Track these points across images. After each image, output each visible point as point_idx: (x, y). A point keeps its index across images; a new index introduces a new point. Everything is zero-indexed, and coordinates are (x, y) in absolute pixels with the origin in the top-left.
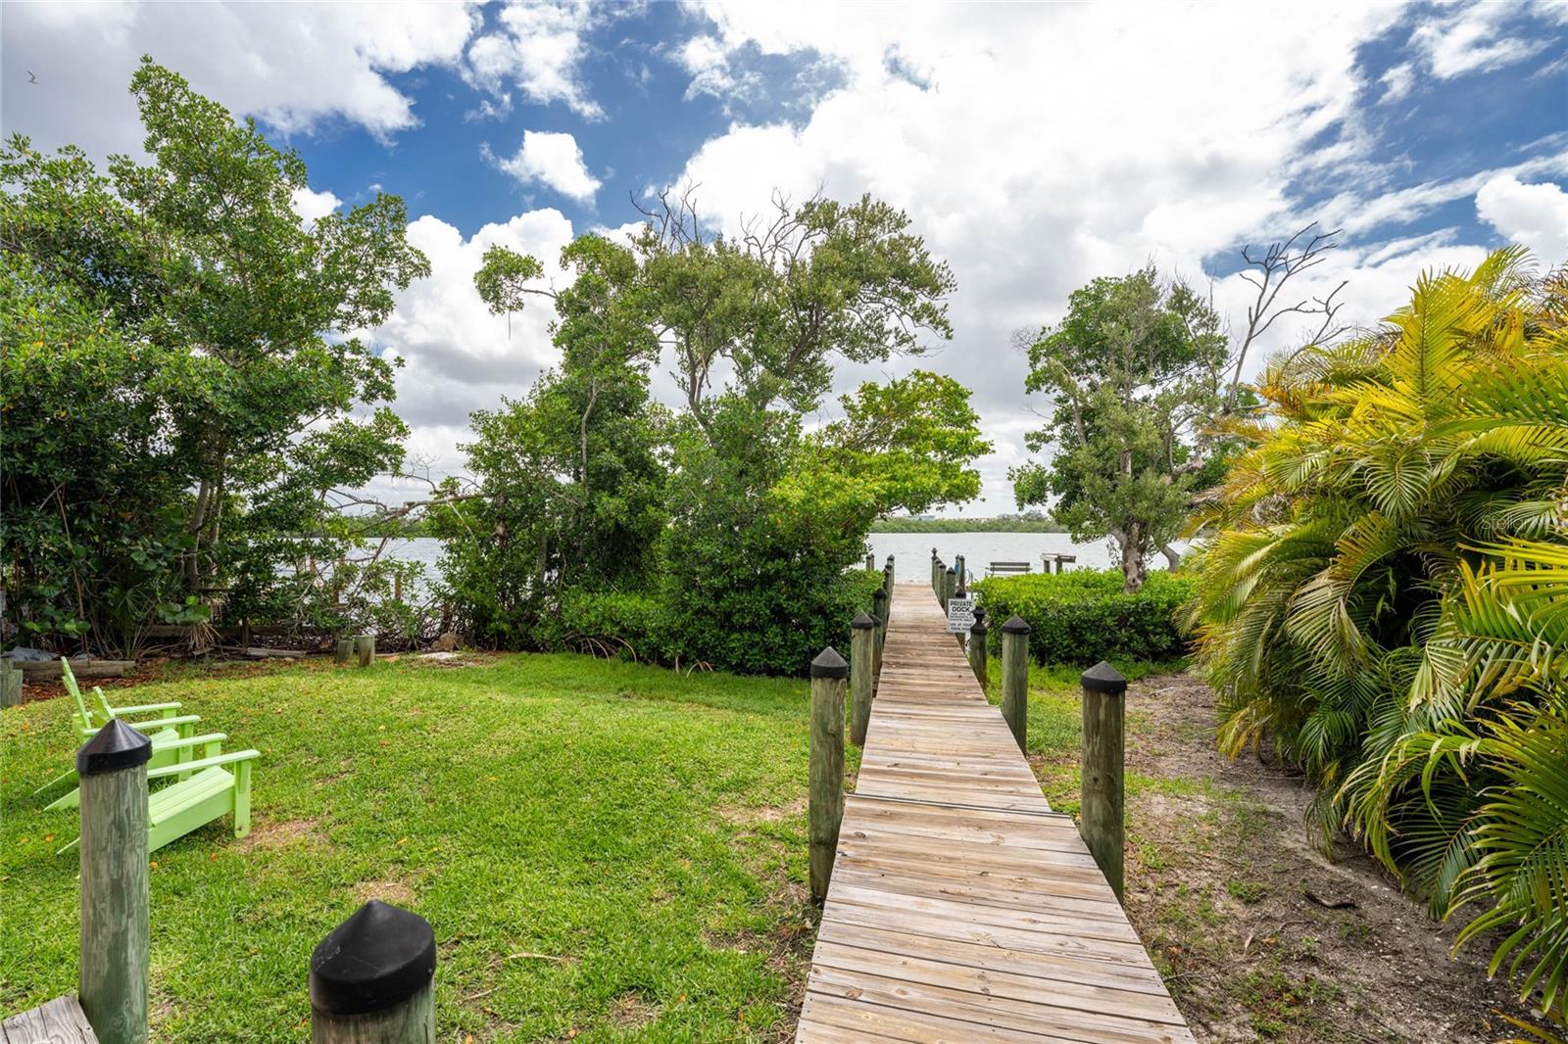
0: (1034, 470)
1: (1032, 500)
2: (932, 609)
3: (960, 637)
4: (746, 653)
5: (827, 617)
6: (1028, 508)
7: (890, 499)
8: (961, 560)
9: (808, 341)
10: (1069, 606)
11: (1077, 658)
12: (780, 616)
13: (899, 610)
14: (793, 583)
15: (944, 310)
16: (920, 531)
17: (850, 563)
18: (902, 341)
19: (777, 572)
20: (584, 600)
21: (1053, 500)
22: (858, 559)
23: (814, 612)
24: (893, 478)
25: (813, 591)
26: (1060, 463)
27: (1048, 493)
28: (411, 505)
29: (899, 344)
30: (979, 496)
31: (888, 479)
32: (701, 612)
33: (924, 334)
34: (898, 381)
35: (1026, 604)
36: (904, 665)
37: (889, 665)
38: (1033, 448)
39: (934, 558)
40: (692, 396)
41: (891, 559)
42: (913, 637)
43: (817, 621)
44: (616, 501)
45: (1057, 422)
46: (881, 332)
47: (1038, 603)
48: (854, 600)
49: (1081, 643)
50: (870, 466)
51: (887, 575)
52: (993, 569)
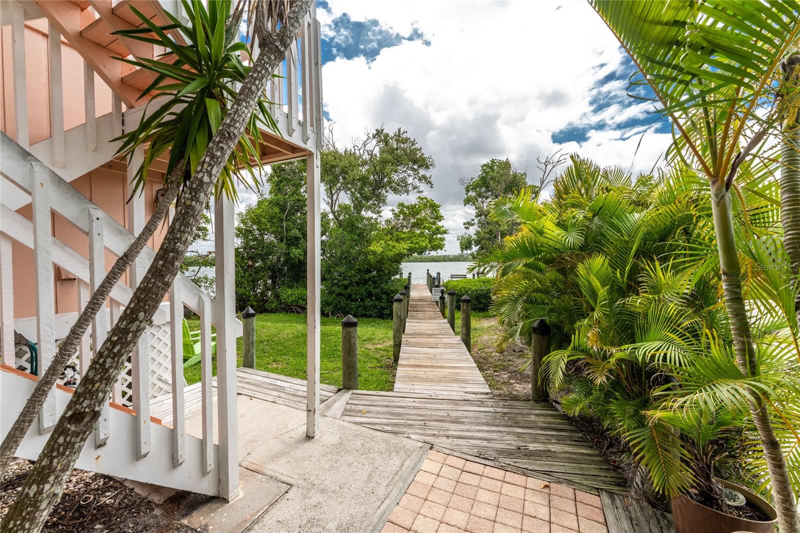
0: (467, 236)
1: (466, 248)
2: (427, 293)
3: (437, 302)
4: (357, 309)
5: (388, 295)
6: (465, 252)
7: (411, 251)
8: (439, 274)
9: (378, 185)
10: (476, 290)
11: (478, 308)
12: (370, 295)
13: (413, 294)
14: (374, 282)
15: (430, 177)
16: (422, 262)
17: (395, 275)
18: (415, 188)
19: (369, 278)
20: (290, 292)
21: (475, 249)
22: (397, 273)
23: (383, 293)
24: (411, 243)
25: (383, 285)
26: (478, 233)
27: (473, 246)
28: (210, 253)
29: (413, 189)
30: (444, 249)
31: (410, 243)
32: (340, 294)
33: (423, 186)
34: (413, 204)
35: (460, 289)
36: (417, 311)
37: (411, 311)
38: (466, 228)
39: (428, 273)
40: (331, 208)
41: (410, 274)
42: (419, 303)
43: (384, 296)
44: (299, 251)
45: (476, 217)
46: (407, 185)
47: (465, 288)
48: (398, 288)
49: (480, 303)
50: (403, 238)
51: (409, 280)
52: (452, 278)
